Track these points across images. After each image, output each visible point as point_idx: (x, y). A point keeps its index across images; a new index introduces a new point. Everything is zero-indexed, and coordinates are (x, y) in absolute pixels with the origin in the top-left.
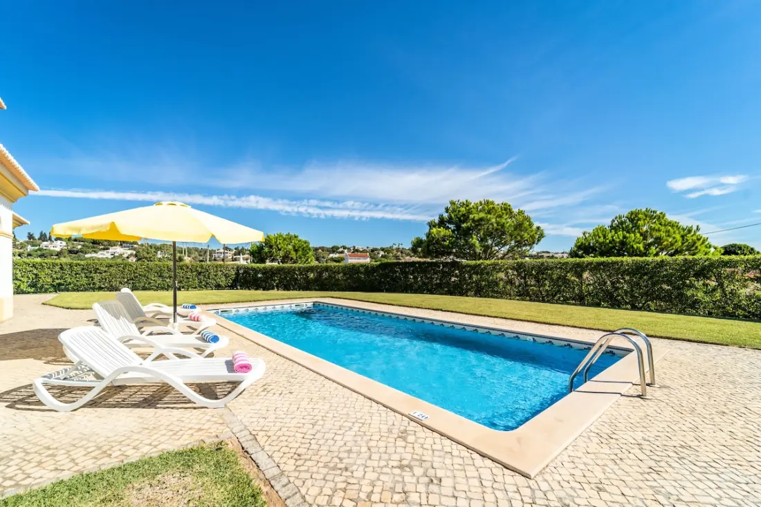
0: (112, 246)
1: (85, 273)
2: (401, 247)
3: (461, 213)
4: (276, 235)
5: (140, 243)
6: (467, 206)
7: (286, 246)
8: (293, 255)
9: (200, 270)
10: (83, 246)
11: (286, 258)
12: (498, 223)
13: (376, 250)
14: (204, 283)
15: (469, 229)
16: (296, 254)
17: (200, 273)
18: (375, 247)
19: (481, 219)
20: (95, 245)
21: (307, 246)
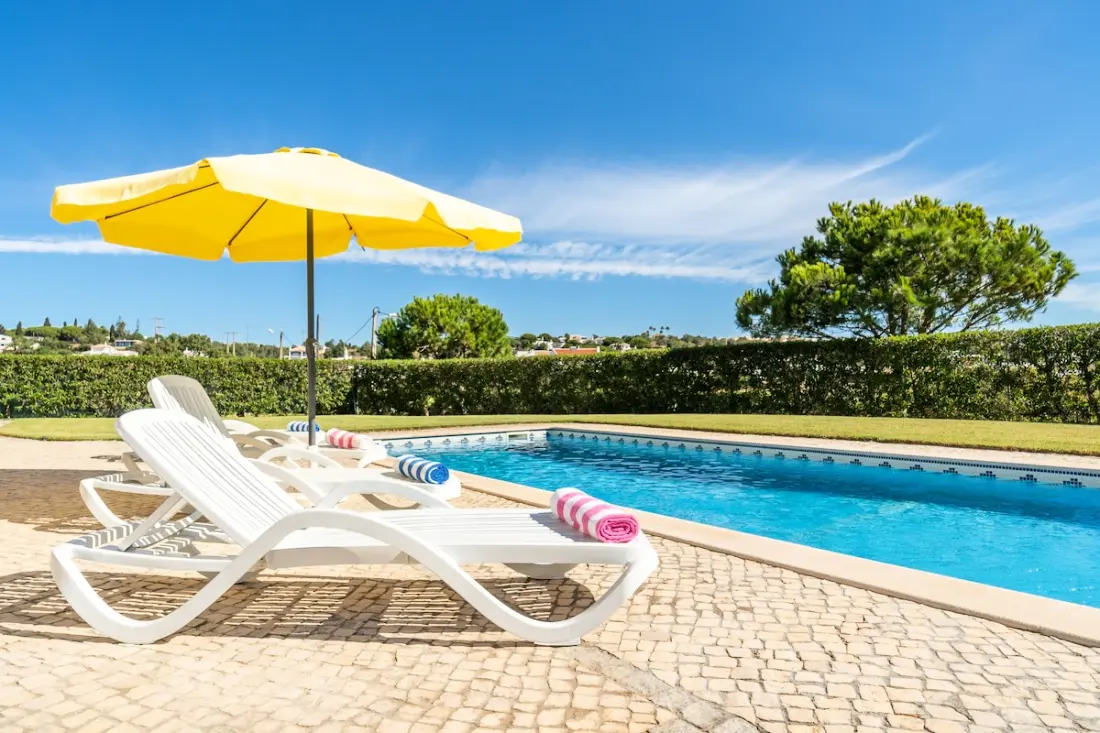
0: (95, 344)
1: (62, 381)
2: (666, 333)
3: (863, 228)
4: (432, 299)
5: (146, 337)
6: (874, 213)
7: (453, 322)
8: (471, 340)
9: (281, 372)
10: (42, 344)
11: (455, 345)
12: (960, 246)
13: (613, 340)
14: (289, 401)
15: (889, 262)
16: (477, 338)
17: (281, 380)
18: (611, 335)
19: (918, 239)
20: (64, 343)
21: (498, 321)
